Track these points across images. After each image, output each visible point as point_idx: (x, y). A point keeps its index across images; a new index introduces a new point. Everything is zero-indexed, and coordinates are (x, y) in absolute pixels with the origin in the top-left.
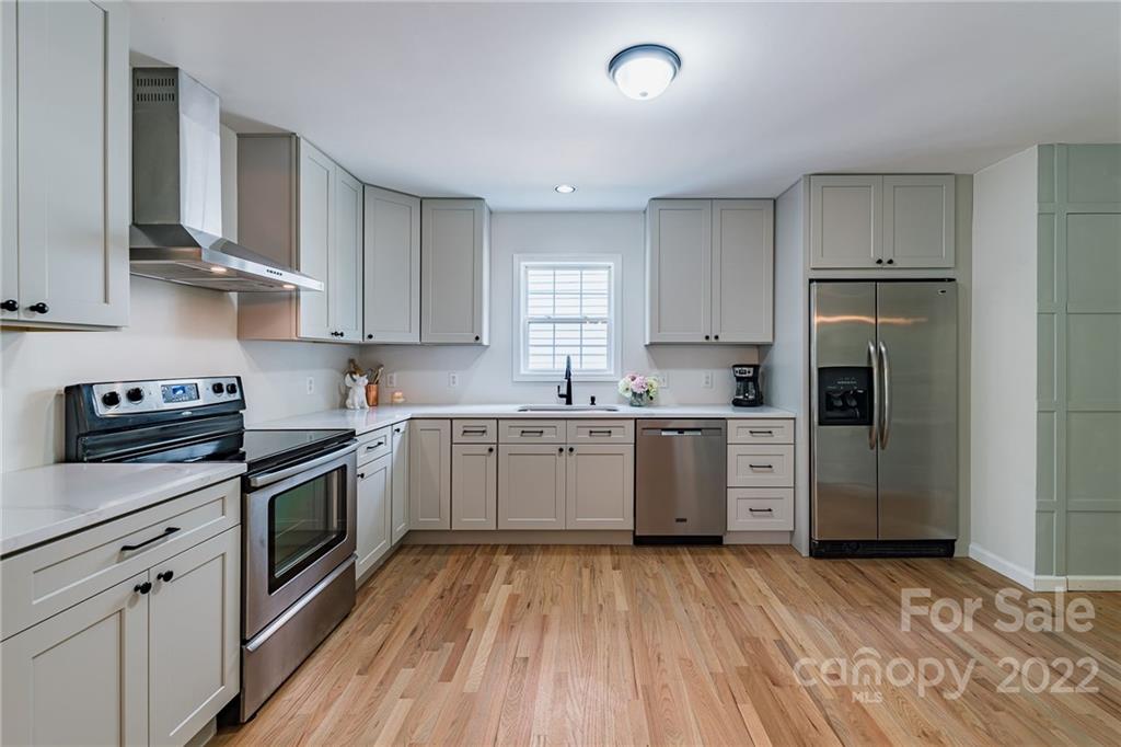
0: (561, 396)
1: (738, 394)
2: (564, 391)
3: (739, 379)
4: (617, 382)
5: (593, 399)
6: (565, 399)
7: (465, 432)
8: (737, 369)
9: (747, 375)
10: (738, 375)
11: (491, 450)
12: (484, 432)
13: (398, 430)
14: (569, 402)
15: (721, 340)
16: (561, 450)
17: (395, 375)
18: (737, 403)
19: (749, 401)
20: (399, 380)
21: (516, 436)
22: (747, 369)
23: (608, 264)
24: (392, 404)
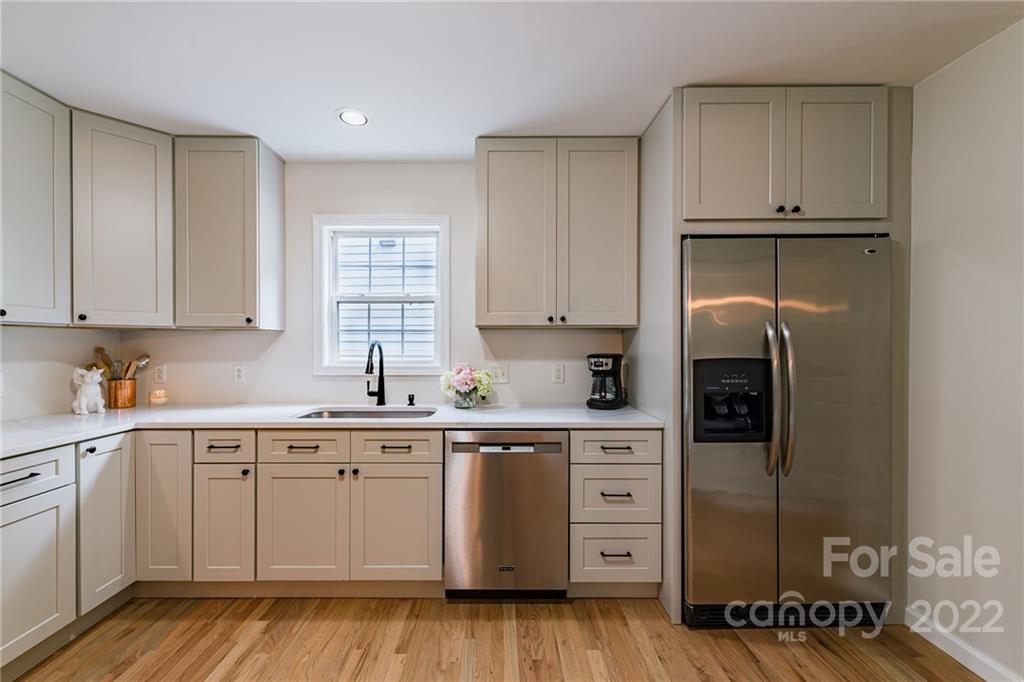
0: (371, 394)
1: (593, 393)
2: (375, 388)
3: (596, 373)
4: (439, 376)
5: (411, 399)
6: (376, 398)
7: (212, 447)
8: (593, 360)
9: (604, 368)
10: (593, 368)
11: (245, 472)
12: (238, 446)
13: (92, 450)
14: (381, 402)
15: (570, 322)
16: (341, 472)
17: (165, 367)
18: (592, 404)
19: (608, 402)
20: (169, 373)
21: (282, 452)
22: (604, 360)
23: (436, 228)
24: (150, 406)
